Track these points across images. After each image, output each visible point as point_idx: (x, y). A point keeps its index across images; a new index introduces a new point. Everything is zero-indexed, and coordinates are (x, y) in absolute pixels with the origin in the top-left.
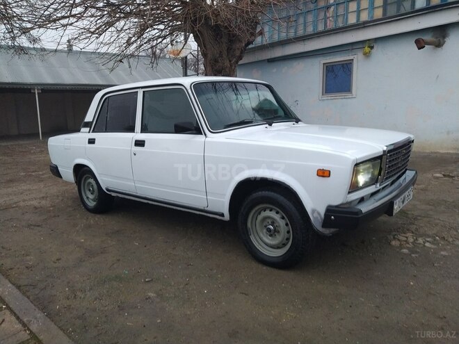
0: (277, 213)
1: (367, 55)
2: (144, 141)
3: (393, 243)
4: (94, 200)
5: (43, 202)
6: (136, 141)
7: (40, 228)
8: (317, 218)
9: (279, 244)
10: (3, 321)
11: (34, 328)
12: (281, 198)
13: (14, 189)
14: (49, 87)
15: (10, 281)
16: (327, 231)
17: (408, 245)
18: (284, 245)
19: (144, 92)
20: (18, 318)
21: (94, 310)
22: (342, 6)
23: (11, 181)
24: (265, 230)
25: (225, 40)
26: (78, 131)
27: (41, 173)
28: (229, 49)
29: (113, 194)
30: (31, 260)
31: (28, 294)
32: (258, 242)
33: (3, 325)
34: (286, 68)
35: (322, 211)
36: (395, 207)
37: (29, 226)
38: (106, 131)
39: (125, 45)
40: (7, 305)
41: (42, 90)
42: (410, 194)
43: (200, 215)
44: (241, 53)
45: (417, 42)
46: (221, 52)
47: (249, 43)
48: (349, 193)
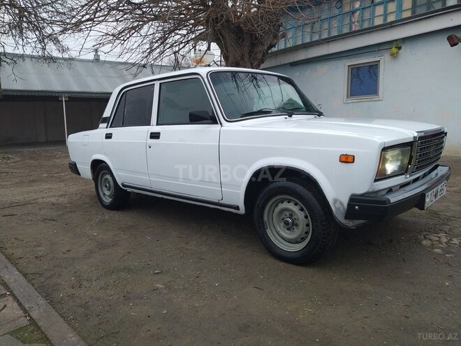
0: (296, 204)
1: (394, 56)
2: (159, 133)
3: (424, 242)
4: (109, 196)
5: (61, 199)
6: (151, 133)
7: (54, 223)
8: (339, 208)
9: (297, 238)
10: (5, 306)
11: (34, 314)
12: (300, 188)
13: (35, 188)
14: (76, 95)
15: (17, 269)
16: (350, 224)
17: (441, 245)
18: (303, 239)
19: (160, 84)
20: (20, 304)
21: (98, 299)
22: (368, 10)
23: (34, 181)
24: (282, 224)
25: (247, 43)
26: (97, 127)
27: (63, 174)
28: (250, 52)
29: (129, 190)
30: (41, 250)
31: (34, 282)
32: (275, 237)
33: (3, 311)
34: (309, 71)
35: (345, 201)
36: (427, 200)
37: (44, 220)
38: (123, 126)
39: (148, 51)
40: (11, 292)
41: (69, 97)
42: (443, 189)
43: (214, 208)
44: (263, 56)
45: (450, 39)
46: (242, 55)
47: (272, 46)
48: (376, 181)
